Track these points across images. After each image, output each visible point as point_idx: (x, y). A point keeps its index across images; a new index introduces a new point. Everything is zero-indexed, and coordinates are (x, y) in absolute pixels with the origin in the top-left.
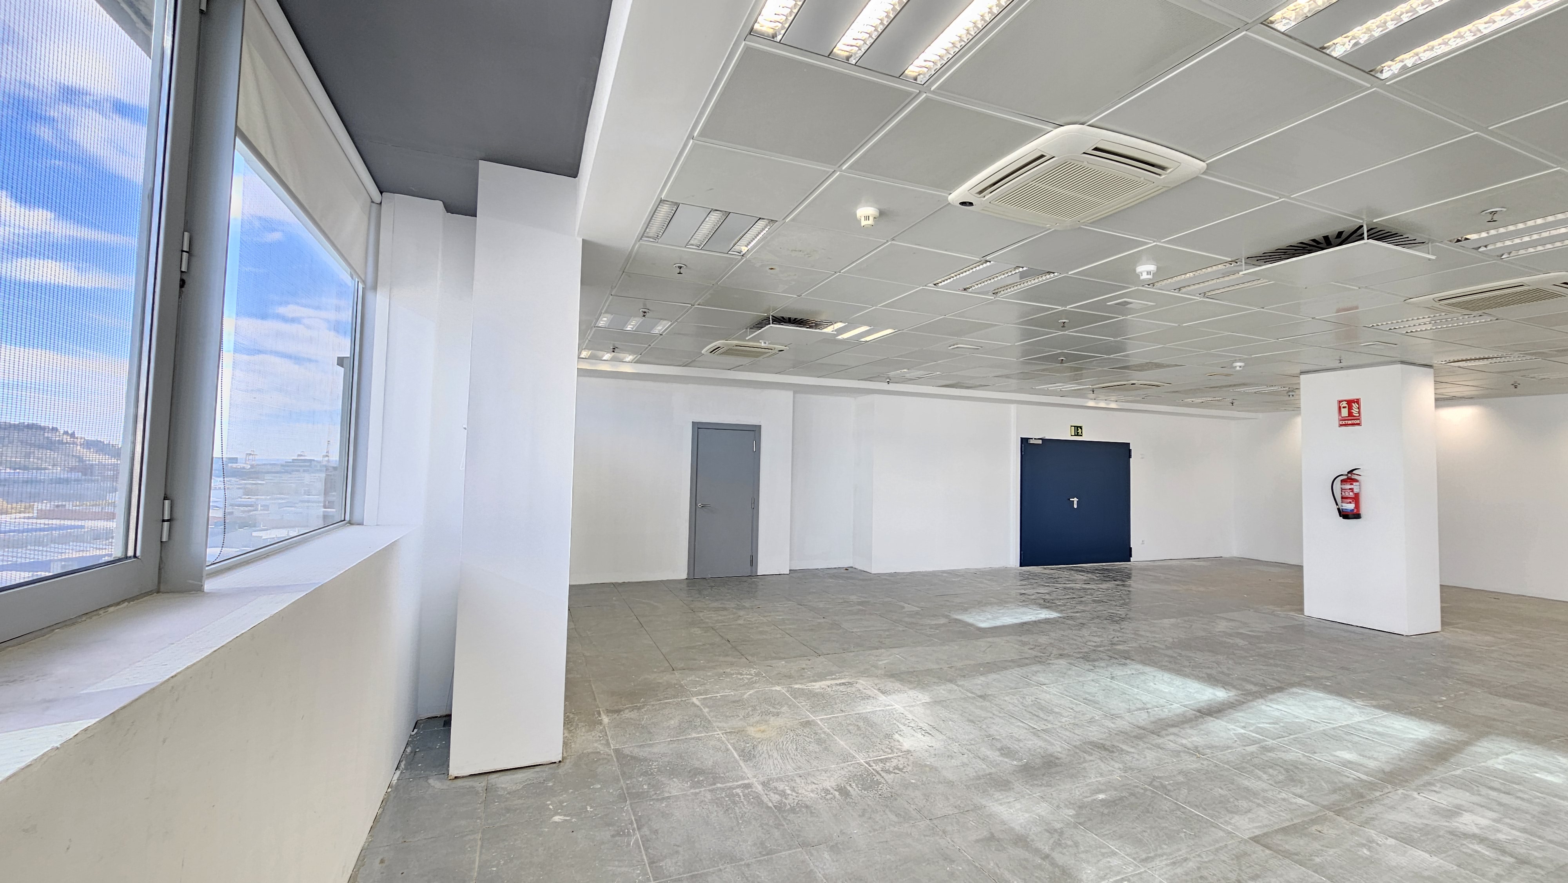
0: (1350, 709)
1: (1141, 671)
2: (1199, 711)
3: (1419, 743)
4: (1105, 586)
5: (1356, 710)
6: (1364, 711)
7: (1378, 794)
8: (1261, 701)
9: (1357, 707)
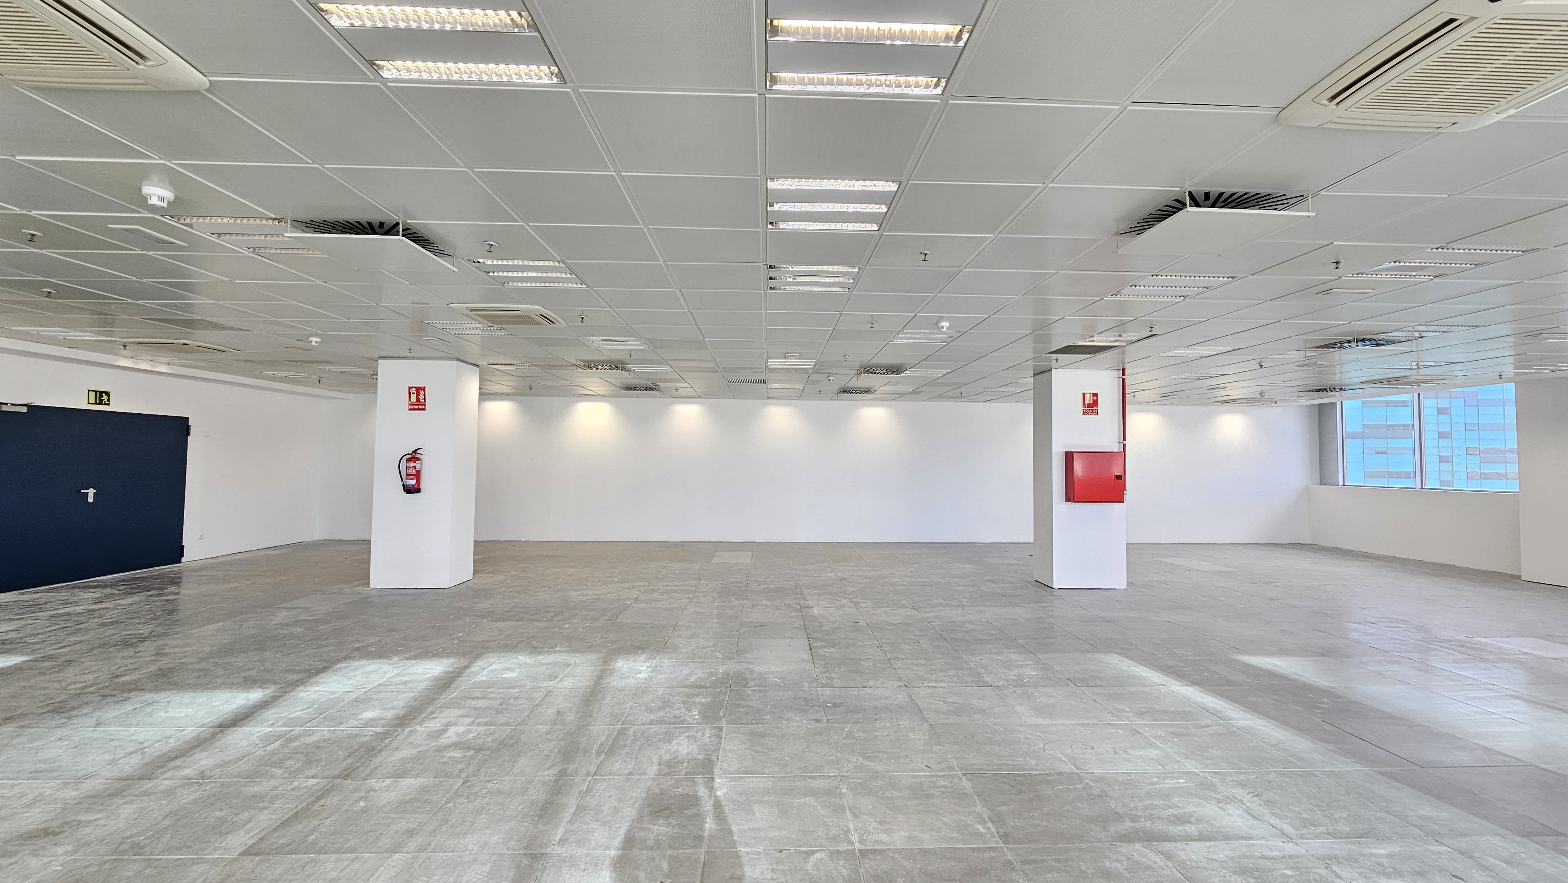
0: (385, 668)
1: (151, 701)
2: (221, 726)
3: (433, 680)
4: (129, 600)
5: (391, 667)
6: (398, 665)
7: (387, 741)
8: (302, 688)
9: (393, 664)
